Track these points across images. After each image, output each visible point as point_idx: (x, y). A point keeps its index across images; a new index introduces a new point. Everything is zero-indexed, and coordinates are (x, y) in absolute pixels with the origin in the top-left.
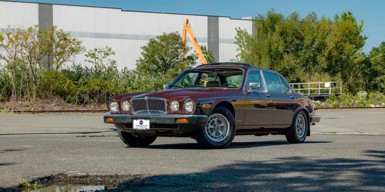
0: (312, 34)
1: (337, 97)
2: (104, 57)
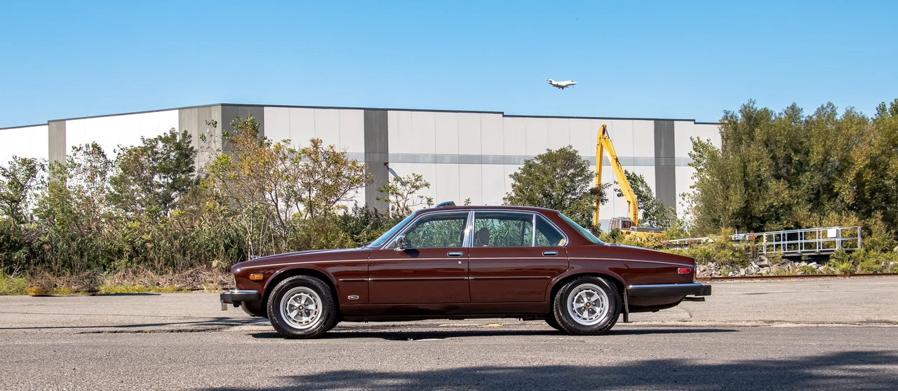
0: (823, 143)
1: (849, 256)
2: (410, 193)
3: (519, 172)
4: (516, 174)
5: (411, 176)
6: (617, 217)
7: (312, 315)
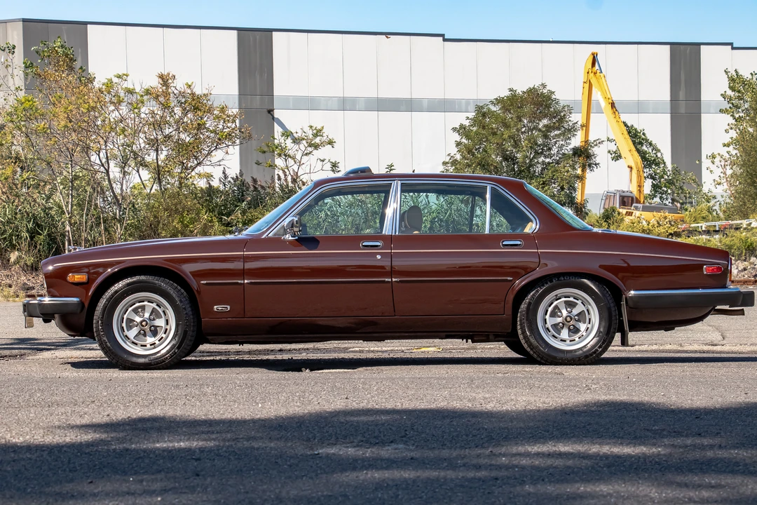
2: (306, 154)
3: (467, 123)
4: (462, 127)
5: (307, 129)
6: (612, 189)
7: (161, 334)
